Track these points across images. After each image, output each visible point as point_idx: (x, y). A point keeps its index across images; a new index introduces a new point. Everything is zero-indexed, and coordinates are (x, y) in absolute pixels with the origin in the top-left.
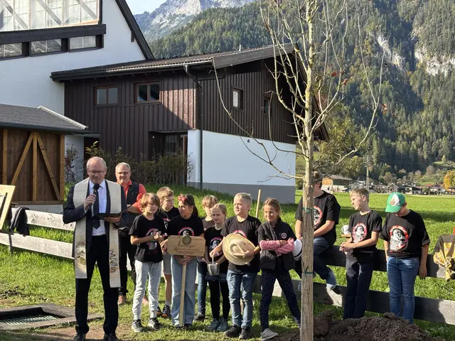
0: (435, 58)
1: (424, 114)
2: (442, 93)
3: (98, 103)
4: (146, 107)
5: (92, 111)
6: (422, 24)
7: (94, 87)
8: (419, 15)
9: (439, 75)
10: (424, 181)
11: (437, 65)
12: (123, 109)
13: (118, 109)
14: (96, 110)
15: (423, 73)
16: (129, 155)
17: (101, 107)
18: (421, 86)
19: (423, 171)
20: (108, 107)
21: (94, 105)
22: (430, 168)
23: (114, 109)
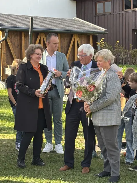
3: (98, 13)
4: (131, 13)
5: (94, 18)
7: (95, 2)
12: (115, 15)
13: (112, 16)
14: (97, 17)
16: (122, 46)
17: (100, 15)
20: (105, 15)
21: (95, 14)
23: (109, 16)
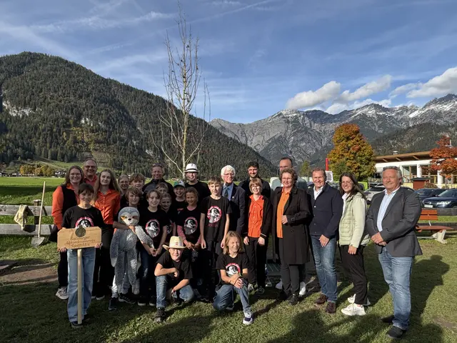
0: (15, 107)
1: (8, 135)
2: (19, 126)
6: (7, 89)
8: (5, 84)
9: (17, 116)
10: (8, 169)
11: (16, 111)
15: (8, 114)
18: (6, 120)
19: (8, 164)
22: (12, 163)
